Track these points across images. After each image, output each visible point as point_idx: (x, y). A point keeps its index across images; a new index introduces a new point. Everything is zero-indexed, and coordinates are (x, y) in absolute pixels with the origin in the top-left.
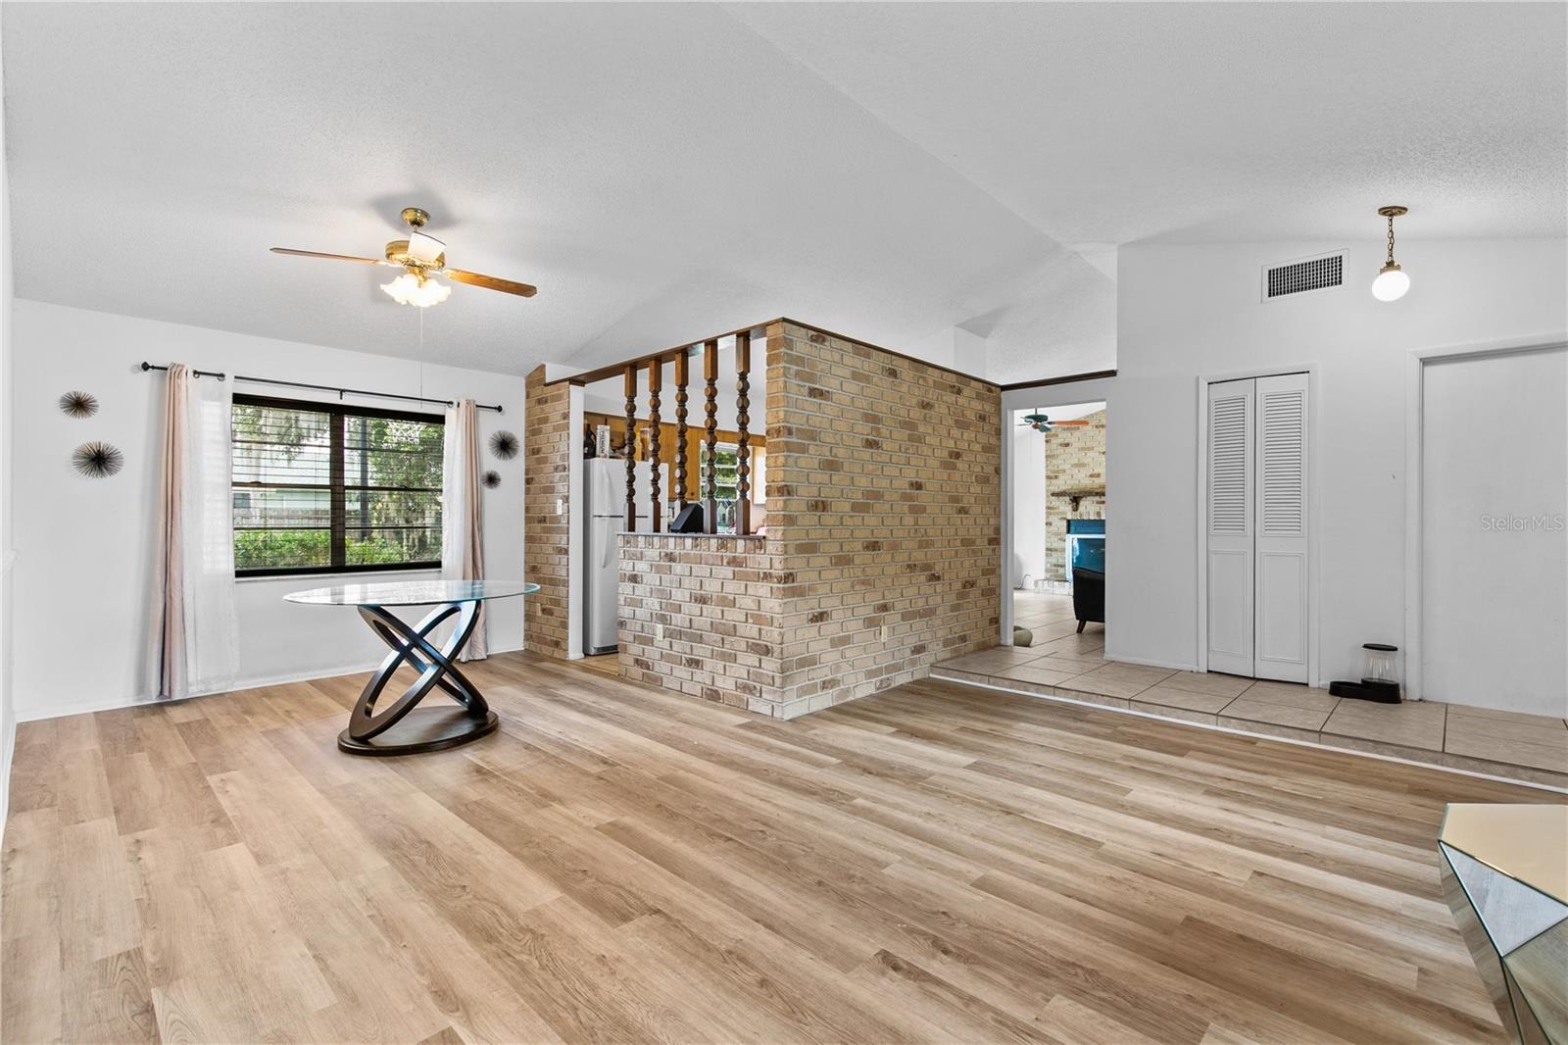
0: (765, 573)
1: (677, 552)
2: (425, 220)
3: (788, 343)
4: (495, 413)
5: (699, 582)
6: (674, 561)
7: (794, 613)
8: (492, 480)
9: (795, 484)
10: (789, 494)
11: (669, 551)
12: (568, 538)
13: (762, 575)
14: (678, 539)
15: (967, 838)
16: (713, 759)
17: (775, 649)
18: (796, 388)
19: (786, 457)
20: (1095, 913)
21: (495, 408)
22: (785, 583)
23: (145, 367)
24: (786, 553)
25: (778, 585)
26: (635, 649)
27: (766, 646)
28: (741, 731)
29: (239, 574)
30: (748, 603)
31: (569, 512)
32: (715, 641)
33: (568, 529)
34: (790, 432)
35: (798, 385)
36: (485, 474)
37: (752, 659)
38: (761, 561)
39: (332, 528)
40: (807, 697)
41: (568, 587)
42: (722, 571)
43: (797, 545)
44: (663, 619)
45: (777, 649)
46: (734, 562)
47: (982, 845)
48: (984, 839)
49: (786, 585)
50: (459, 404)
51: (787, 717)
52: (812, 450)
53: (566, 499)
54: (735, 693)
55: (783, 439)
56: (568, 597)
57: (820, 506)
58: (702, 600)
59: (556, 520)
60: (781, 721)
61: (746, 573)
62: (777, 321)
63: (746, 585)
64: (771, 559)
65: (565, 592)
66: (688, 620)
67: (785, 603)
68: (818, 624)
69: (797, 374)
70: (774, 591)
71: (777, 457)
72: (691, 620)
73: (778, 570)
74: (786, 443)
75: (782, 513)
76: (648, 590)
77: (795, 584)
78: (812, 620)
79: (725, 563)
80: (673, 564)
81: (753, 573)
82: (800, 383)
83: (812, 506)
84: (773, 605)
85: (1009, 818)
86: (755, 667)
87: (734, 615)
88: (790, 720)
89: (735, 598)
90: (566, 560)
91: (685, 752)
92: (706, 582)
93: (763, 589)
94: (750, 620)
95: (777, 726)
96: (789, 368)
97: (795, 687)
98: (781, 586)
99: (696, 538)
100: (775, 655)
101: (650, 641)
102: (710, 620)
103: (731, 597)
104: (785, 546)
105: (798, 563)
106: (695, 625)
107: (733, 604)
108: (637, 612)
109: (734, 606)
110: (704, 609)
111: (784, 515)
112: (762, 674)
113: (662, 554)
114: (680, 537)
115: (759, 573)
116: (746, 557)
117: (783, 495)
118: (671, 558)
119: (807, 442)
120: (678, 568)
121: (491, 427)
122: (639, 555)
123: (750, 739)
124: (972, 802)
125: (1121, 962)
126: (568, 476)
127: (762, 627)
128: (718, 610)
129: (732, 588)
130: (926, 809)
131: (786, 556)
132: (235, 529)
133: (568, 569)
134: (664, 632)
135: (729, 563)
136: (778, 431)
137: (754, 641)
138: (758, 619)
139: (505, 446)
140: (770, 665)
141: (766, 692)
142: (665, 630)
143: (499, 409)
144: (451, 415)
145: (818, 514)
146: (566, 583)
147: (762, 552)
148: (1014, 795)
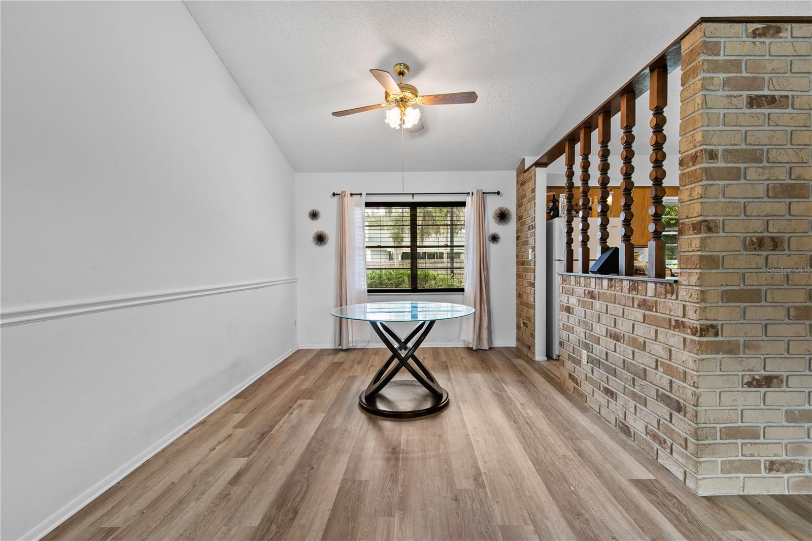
0: (677, 321)
1: (596, 291)
2: (406, 71)
3: (711, 47)
4: (496, 196)
5: (613, 321)
6: (595, 299)
7: (718, 373)
8: (495, 238)
9: (721, 219)
10: (710, 230)
11: (591, 290)
12: (535, 275)
13: (673, 323)
14: (597, 280)
16: (576, 523)
17: (688, 409)
18: (726, 101)
19: (705, 187)
21: (496, 193)
22: (701, 336)
23: (334, 194)
24: (703, 300)
25: (692, 337)
26: (569, 365)
27: (678, 402)
28: (634, 491)
29: (369, 291)
30: (658, 349)
31: (535, 258)
32: (626, 379)
33: (535, 269)
34: (712, 155)
35: (729, 96)
36: (490, 235)
37: (663, 410)
38: (672, 307)
39: (411, 269)
40: (742, 475)
41: (535, 310)
42: (633, 312)
43: (723, 291)
44: (587, 347)
45: (690, 408)
46: (643, 305)
49: (704, 339)
50: (473, 193)
51: (702, 492)
52: (752, 174)
53: (534, 248)
54: (645, 437)
55: (702, 165)
56: (534, 317)
57: (769, 244)
58: (616, 337)
59: (529, 263)
60: (693, 495)
61: (656, 318)
62: (694, 27)
63: (656, 331)
64: (684, 306)
65: (533, 313)
66: (605, 353)
67: (702, 360)
68: (763, 390)
69: (726, 83)
70: (687, 343)
71: (692, 188)
72: (607, 353)
73: (693, 319)
74: (706, 170)
75: (699, 253)
76: (577, 320)
77: (719, 338)
78: (749, 384)
79: (636, 306)
80: (594, 301)
81: (665, 319)
82: (731, 93)
83: (752, 243)
84: (685, 358)
86: (665, 419)
87: (643, 360)
88: (708, 498)
89: (645, 342)
90: (533, 291)
91: (552, 495)
92: (619, 321)
93: (675, 338)
94: (660, 369)
95: (685, 501)
96: (712, 78)
97: (719, 460)
98: (696, 338)
99: (612, 280)
100: (688, 415)
101: (578, 362)
102: (623, 357)
103: (641, 340)
104: (702, 292)
105: (722, 314)
106: (610, 358)
107: (644, 347)
108: (570, 337)
109: (644, 350)
110: (617, 346)
111: (701, 256)
112: (673, 430)
113: (586, 292)
114: (599, 278)
115: (670, 320)
116: (656, 301)
117: (699, 232)
118: (592, 295)
119: (742, 166)
120: (597, 304)
121: (493, 205)
122: (571, 291)
123: (638, 509)
126: (535, 232)
127: (674, 380)
128: (630, 349)
129: (643, 331)
131: (703, 305)
132: (367, 269)
133: (535, 297)
134: (588, 358)
135: (639, 306)
136: (694, 158)
137: (664, 391)
138: (669, 370)
139: (503, 216)
140: (681, 425)
141: (678, 453)
142: (588, 357)
143: (498, 193)
144: (469, 200)
145: (765, 253)
146: (533, 307)
147: (674, 297)
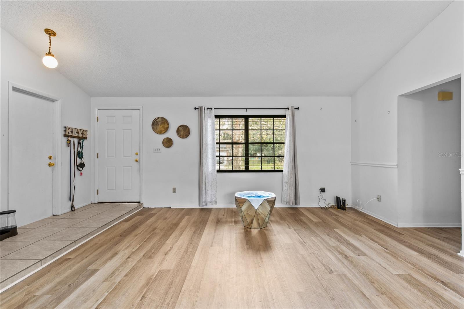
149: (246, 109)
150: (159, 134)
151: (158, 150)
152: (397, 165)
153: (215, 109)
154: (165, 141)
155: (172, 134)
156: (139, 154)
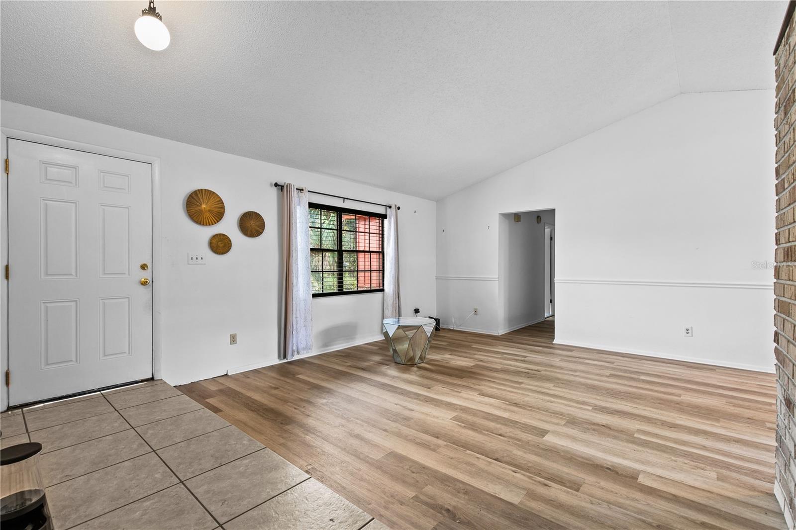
15: (530, 394)
20: (487, 379)
47: (524, 393)
48: (524, 394)
85: (515, 402)
124: (534, 407)
125: (485, 372)
130: (553, 404)
148: (514, 412)
149: (344, 198)
150: (203, 225)
151: (199, 258)
152: (498, 278)
153: (308, 191)
154: (214, 241)
155: (228, 226)
156: (149, 266)
